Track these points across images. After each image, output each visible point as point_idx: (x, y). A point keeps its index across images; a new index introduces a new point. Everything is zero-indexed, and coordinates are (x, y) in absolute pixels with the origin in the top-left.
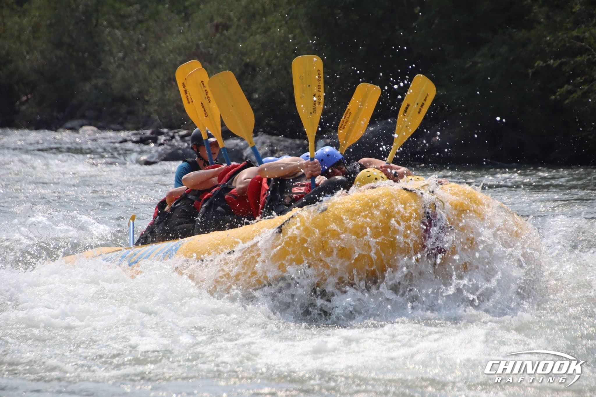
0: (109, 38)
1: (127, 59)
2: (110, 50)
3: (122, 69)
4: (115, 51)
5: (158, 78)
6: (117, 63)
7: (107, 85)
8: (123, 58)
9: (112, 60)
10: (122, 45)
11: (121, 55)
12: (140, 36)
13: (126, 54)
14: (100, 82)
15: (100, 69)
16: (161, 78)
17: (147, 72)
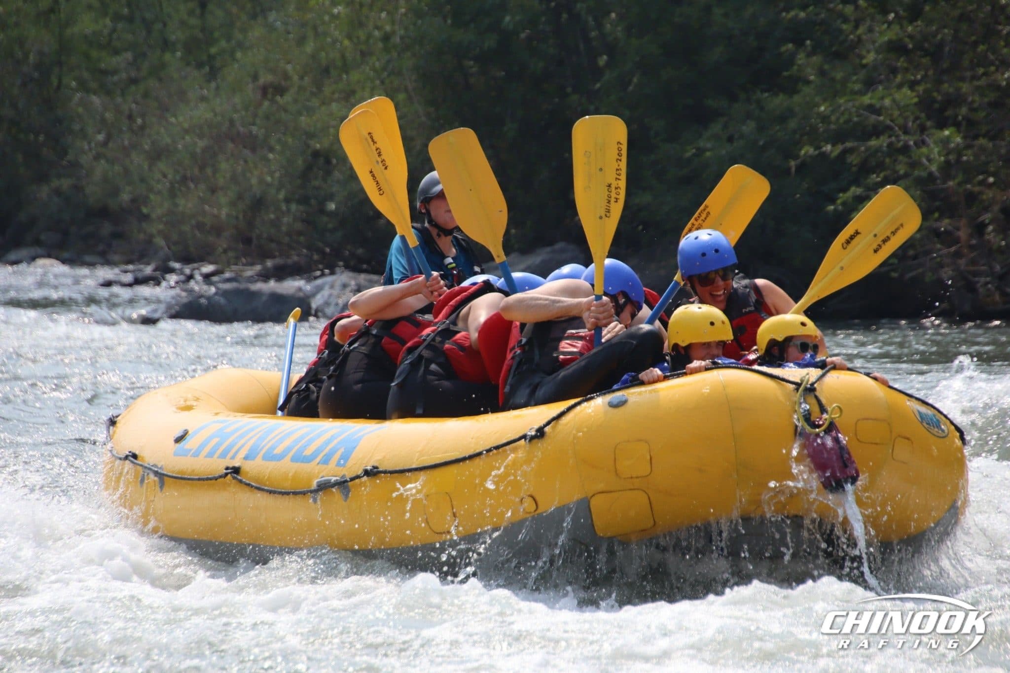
0: (80, 110)
1: (110, 145)
2: (82, 130)
3: (103, 162)
4: (90, 130)
5: (165, 176)
6: (94, 152)
7: (78, 188)
8: (105, 144)
9: (86, 147)
10: (103, 120)
11: (100, 137)
12: (134, 106)
13: (109, 137)
14: (65, 183)
15: (64, 163)
16: (170, 176)
17: (146, 167)
